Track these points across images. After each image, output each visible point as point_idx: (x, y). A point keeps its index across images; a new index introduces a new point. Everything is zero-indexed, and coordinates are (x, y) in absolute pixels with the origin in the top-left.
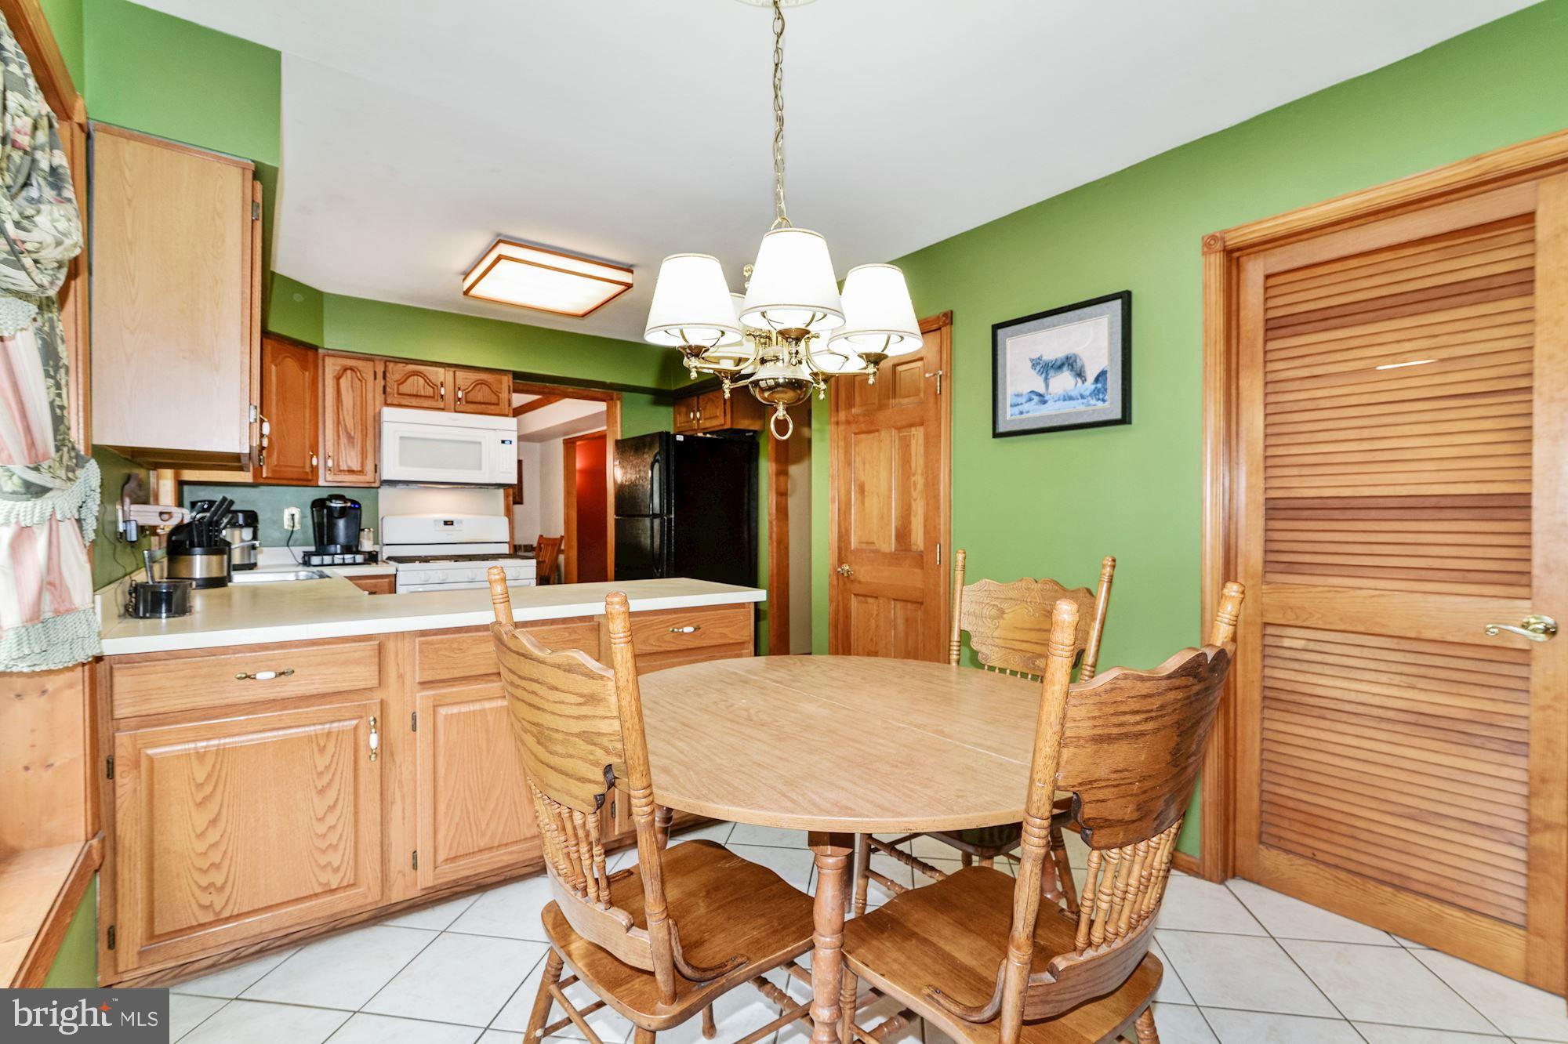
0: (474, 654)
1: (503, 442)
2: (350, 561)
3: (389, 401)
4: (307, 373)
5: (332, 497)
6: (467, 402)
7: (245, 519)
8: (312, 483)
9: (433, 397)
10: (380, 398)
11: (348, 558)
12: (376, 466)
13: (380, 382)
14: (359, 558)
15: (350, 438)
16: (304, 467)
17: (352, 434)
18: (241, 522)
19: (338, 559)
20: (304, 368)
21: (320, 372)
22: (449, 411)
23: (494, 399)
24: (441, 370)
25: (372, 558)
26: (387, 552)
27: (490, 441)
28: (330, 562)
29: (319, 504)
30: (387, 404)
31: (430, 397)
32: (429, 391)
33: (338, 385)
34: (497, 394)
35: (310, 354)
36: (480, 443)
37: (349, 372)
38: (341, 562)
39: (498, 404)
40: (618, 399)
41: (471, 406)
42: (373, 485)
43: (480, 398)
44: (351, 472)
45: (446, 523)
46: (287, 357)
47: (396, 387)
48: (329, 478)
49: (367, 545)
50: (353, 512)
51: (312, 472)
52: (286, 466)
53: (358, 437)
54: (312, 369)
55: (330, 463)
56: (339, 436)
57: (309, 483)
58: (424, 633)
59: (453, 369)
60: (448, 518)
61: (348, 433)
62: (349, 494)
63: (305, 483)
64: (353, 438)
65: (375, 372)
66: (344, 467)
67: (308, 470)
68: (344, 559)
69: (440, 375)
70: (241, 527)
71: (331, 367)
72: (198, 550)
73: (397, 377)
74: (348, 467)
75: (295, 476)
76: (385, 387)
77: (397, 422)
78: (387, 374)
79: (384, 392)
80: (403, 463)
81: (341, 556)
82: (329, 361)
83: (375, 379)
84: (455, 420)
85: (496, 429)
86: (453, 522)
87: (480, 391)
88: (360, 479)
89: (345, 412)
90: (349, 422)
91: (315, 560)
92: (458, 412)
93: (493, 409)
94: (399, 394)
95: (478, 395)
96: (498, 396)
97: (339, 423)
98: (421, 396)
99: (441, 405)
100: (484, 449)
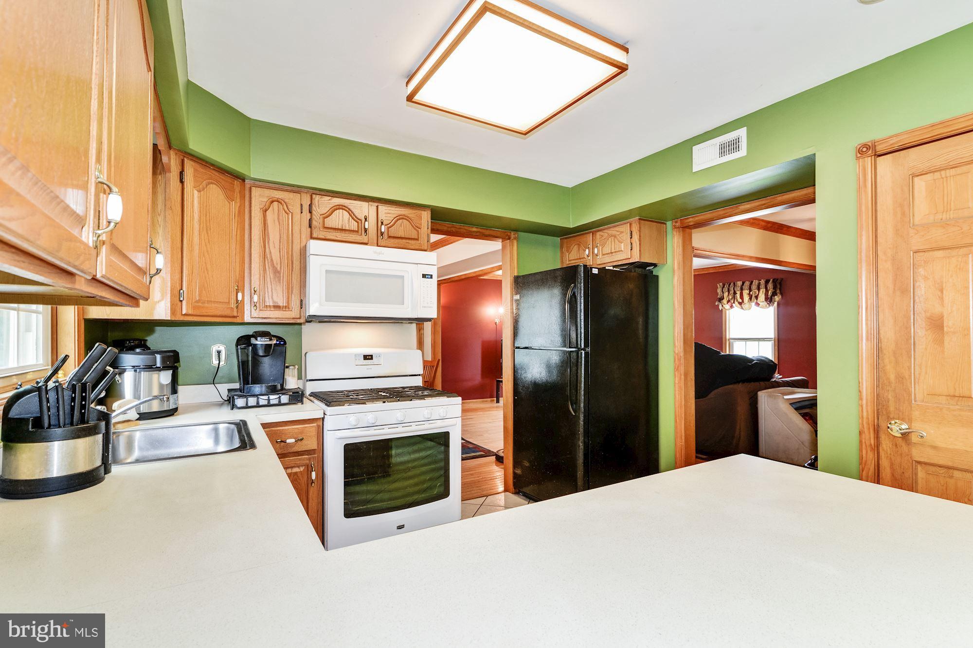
1: (424, 276)
2: (276, 402)
3: (315, 235)
4: (233, 202)
5: (256, 335)
6: (389, 237)
7: (163, 360)
8: (238, 320)
9: (357, 231)
10: (306, 231)
11: (274, 398)
12: (301, 301)
13: (306, 215)
14: (285, 399)
15: (276, 272)
16: (229, 302)
17: (279, 269)
18: (158, 365)
19: (263, 400)
20: (230, 198)
21: (247, 204)
22: (372, 245)
23: (414, 234)
24: (365, 205)
25: (297, 397)
26: (310, 388)
27: (412, 275)
28: (255, 404)
29: (244, 341)
30: (312, 238)
31: (353, 231)
32: (354, 226)
33: (265, 216)
34: (417, 228)
35: (237, 183)
36: (402, 277)
37: (275, 204)
38: (266, 403)
39: (417, 239)
40: (515, 238)
41: (392, 240)
42: (298, 321)
43: (401, 234)
44: (277, 307)
45: (366, 358)
46: (212, 183)
47: (321, 220)
48: (255, 314)
49: (292, 383)
50: (278, 348)
51: (237, 307)
52: (209, 302)
53: (284, 272)
54: (238, 200)
55: (256, 298)
56: (265, 270)
57: (235, 320)
59: (376, 204)
60: (368, 351)
61: (274, 268)
62: (273, 330)
63: (230, 321)
64: (279, 272)
65: (301, 205)
66: (269, 302)
67: (233, 305)
68: (269, 400)
69: (362, 209)
70: (159, 369)
71: (259, 197)
73: (324, 210)
74: (274, 302)
75: (219, 312)
76: (310, 220)
78: (314, 207)
79: (310, 226)
80: (329, 298)
81: (266, 397)
82: (256, 192)
83: (301, 212)
84: (380, 253)
85: (417, 264)
86: (372, 356)
87: (401, 226)
88: (287, 315)
89: (272, 245)
90: (275, 256)
91: (241, 403)
92: (380, 247)
93: (413, 243)
94: (324, 227)
95: (400, 230)
96: (418, 231)
97: (265, 255)
98: (345, 230)
99: (365, 240)
100: (408, 283)
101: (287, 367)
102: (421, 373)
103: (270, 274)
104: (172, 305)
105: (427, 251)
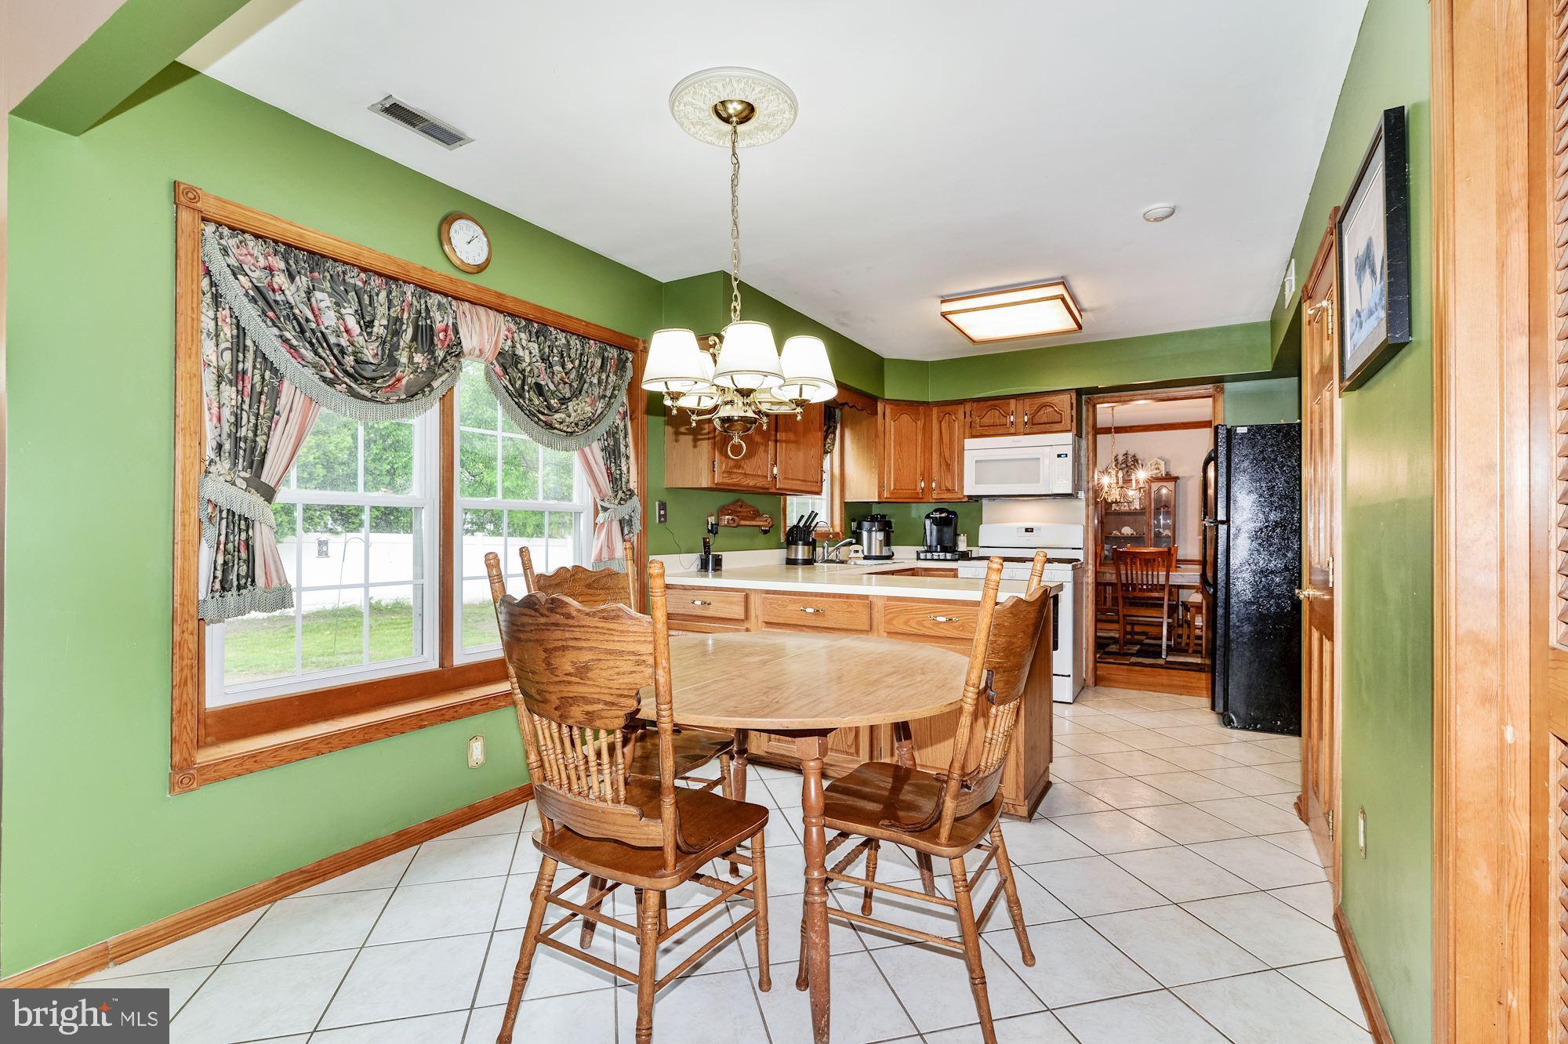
0: (790, 610)
1: (1059, 456)
3: (973, 434)
4: (919, 422)
6: (1031, 425)
9: (1004, 425)
10: (962, 432)
12: (961, 485)
13: (968, 419)
14: (955, 556)
16: (916, 489)
19: (938, 556)
20: (917, 419)
22: (1019, 434)
24: (1013, 401)
26: (980, 552)
27: (1047, 457)
30: (966, 437)
31: (1001, 426)
32: (1002, 421)
33: (940, 426)
34: (1060, 412)
35: (921, 409)
36: (1039, 459)
37: (948, 415)
40: (1219, 392)
41: (1034, 427)
42: (962, 500)
43: (1044, 420)
45: (1027, 530)
46: (903, 414)
47: (979, 422)
48: (935, 496)
49: (962, 546)
51: (922, 492)
52: (902, 489)
54: (922, 418)
55: (934, 485)
56: (940, 465)
57: (922, 501)
58: (768, 592)
59: (1024, 399)
60: (1029, 525)
61: (947, 462)
62: (949, 507)
63: (918, 501)
64: (948, 464)
65: (965, 413)
66: (945, 486)
67: (918, 491)
69: (1010, 405)
71: (936, 414)
72: (800, 542)
73: (982, 412)
75: (907, 496)
76: (970, 423)
77: (976, 450)
78: (974, 412)
79: (970, 427)
80: (978, 482)
82: (934, 411)
83: (965, 417)
84: (1017, 441)
85: (1052, 446)
86: (1032, 530)
87: (1044, 413)
88: (954, 496)
89: (944, 446)
90: (947, 455)
91: (922, 556)
92: (1025, 434)
93: (1057, 427)
94: (981, 426)
95: (1043, 416)
96: (1061, 414)
97: (941, 454)
98: (997, 425)
99: (1012, 430)
100: (1045, 463)
101: (959, 535)
102: (1082, 547)
103: (944, 467)
104: (879, 492)
105: (1070, 431)
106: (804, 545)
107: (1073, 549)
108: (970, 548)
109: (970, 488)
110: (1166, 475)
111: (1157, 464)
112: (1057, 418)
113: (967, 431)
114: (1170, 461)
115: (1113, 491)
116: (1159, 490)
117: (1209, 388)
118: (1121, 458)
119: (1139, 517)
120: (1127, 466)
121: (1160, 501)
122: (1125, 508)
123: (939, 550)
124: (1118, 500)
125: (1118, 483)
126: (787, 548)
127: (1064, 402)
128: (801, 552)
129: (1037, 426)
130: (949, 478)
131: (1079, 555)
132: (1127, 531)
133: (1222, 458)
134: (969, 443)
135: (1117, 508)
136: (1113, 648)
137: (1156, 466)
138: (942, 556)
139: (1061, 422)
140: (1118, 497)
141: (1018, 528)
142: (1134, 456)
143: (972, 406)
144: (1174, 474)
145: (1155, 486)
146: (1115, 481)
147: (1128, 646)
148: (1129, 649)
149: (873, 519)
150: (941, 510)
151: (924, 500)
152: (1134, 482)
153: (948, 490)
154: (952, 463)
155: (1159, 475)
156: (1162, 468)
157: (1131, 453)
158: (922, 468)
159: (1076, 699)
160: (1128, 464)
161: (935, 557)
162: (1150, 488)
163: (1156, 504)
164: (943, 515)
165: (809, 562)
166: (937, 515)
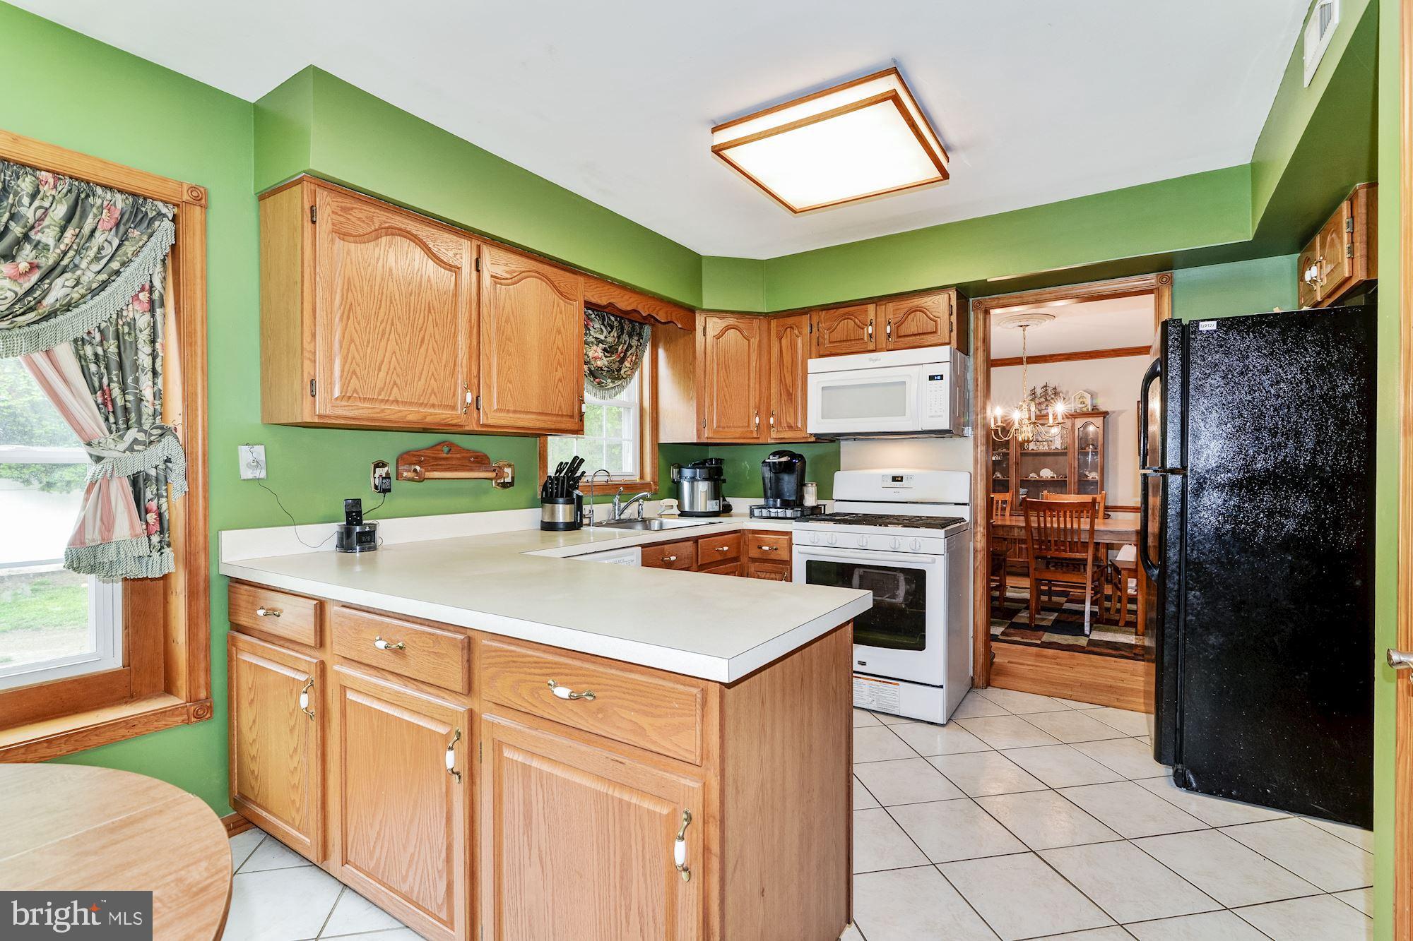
1: (932, 378)
2: (791, 515)
3: (821, 353)
4: (753, 338)
6: (899, 337)
9: (862, 339)
10: (806, 351)
11: (790, 512)
12: (804, 420)
13: (815, 334)
14: (799, 513)
15: (789, 395)
16: (748, 427)
17: (791, 391)
20: (748, 337)
22: (879, 351)
23: (928, 327)
24: (871, 307)
26: (831, 508)
27: (916, 380)
30: (819, 356)
31: (859, 339)
32: (859, 333)
33: (780, 344)
34: (933, 319)
35: (756, 321)
36: (904, 383)
37: (788, 331)
38: (781, 515)
40: (1164, 284)
42: (810, 440)
43: (913, 330)
45: (895, 479)
46: (731, 329)
47: (828, 335)
48: (772, 435)
51: (757, 430)
52: (729, 427)
53: (796, 393)
54: (758, 335)
55: (772, 421)
56: (781, 395)
59: (885, 303)
60: (897, 472)
61: (788, 391)
63: (753, 441)
64: (792, 394)
65: (811, 324)
66: (785, 425)
67: (753, 428)
68: (784, 513)
69: (868, 312)
71: (776, 327)
72: (561, 500)
73: (830, 324)
74: (787, 423)
75: (737, 435)
76: (818, 337)
77: (823, 373)
78: (820, 324)
79: (818, 344)
82: (773, 323)
83: (811, 331)
84: (876, 360)
85: (922, 364)
86: (902, 477)
87: (913, 320)
88: (797, 435)
89: (785, 370)
90: (789, 380)
91: (756, 512)
92: (888, 351)
93: (930, 339)
94: (830, 342)
95: (911, 326)
96: (936, 321)
97: (781, 380)
98: (851, 340)
99: (871, 346)
100: (912, 389)
101: (805, 485)
102: (967, 502)
103: (784, 397)
104: (698, 430)
105: (949, 343)
106: (566, 503)
107: (956, 504)
108: (821, 502)
109: (817, 424)
110: (1093, 409)
111: (1082, 397)
112: (930, 326)
113: (814, 349)
114: (1097, 394)
115: (1025, 428)
116: (1085, 426)
117: (1151, 279)
118: (1039, 391)
119: (1061, 458)
120: (1046, 400)
121: (1087, 440)
122: (1044, 448)
123: (778, 505)
124: (1031, 439)
125: (1030, 419)
126: (542, 507)
127: (941, 306)
128: (562, 512)
129: (902, 339)
130: (791, 410)
131: (965, 513)
132: (1046, 473)
133: (1174, 372)
134: (814, 364)
135: (1035, 448)
136: (1023, 617)
137: (1081, 400)
138: (781, 513)
139: (935, 332)
140: (1030, 435)
141: (883, 476)
142: (1055, 389)
143: (820, 317)
144: (1103, 408)
145: (1079, 422)
146: (1027, 416)
147: (1043, 615)
148: (1043, 619)
149: (701, 464)
150: (780, 454)
151: (761, 441)
152: (1051, 417)
153: (790, 427)
154: (794, 392)
155: (1085, 410)
156: (1088, 401)
157: (1051, 385)
158: (757, 400)
159: (953, 716)
160: (1045, 396)
161: (773, 515)
162: (1073, 425)
163: (1080, 444)
164: (784, 459)
165: (574, 526)
166: (776, 460)
